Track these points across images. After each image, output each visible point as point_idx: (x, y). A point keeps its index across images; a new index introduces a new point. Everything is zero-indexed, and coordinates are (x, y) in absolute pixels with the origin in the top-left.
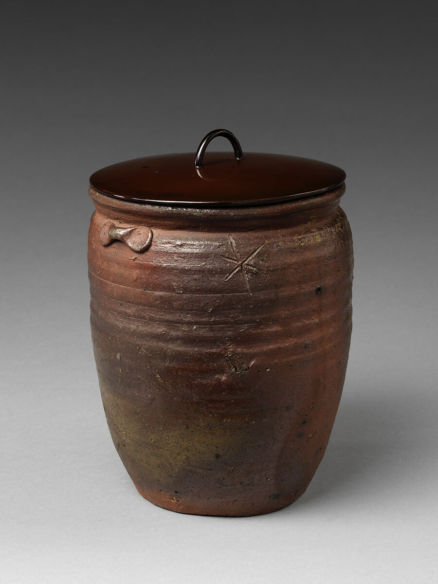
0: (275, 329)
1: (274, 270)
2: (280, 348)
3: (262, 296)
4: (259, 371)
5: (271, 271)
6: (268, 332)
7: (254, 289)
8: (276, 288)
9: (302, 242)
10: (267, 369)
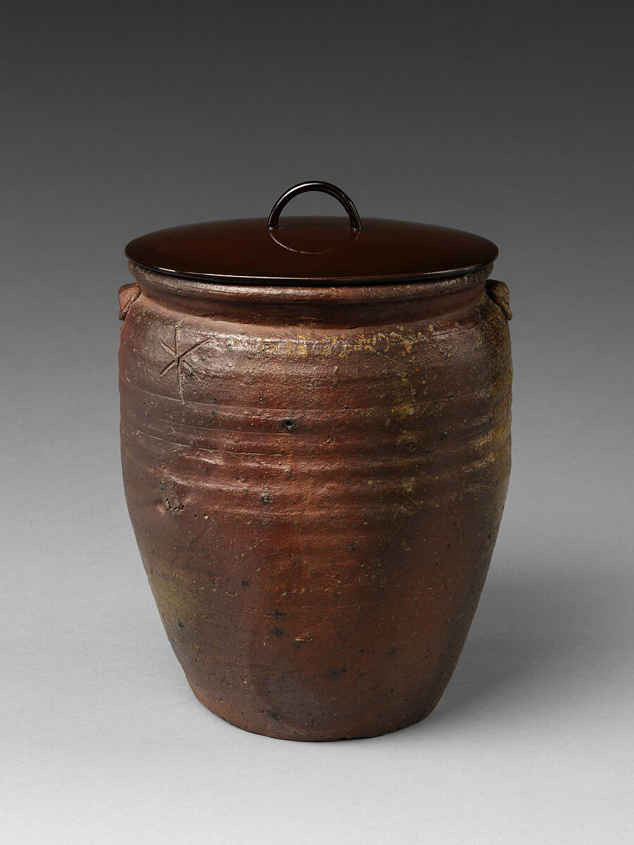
0: (217, 461)
1: (214, 377)
2: (220, 490)
3: (196, 408)
4: (196, 516)
5: (209, 376)
6: (205, 462)
7: (188, 397)
8: (216, 403)
9: (270, 348)
10: (205, 515)
